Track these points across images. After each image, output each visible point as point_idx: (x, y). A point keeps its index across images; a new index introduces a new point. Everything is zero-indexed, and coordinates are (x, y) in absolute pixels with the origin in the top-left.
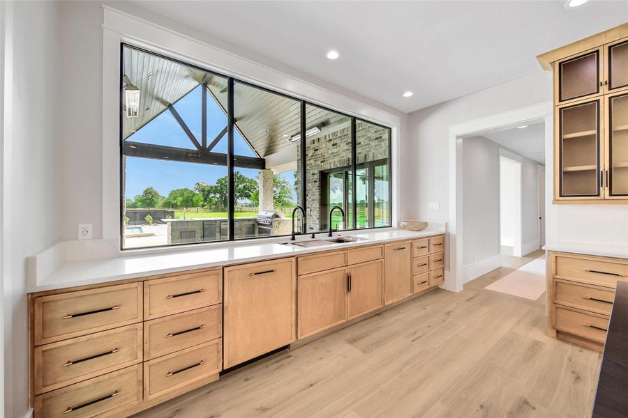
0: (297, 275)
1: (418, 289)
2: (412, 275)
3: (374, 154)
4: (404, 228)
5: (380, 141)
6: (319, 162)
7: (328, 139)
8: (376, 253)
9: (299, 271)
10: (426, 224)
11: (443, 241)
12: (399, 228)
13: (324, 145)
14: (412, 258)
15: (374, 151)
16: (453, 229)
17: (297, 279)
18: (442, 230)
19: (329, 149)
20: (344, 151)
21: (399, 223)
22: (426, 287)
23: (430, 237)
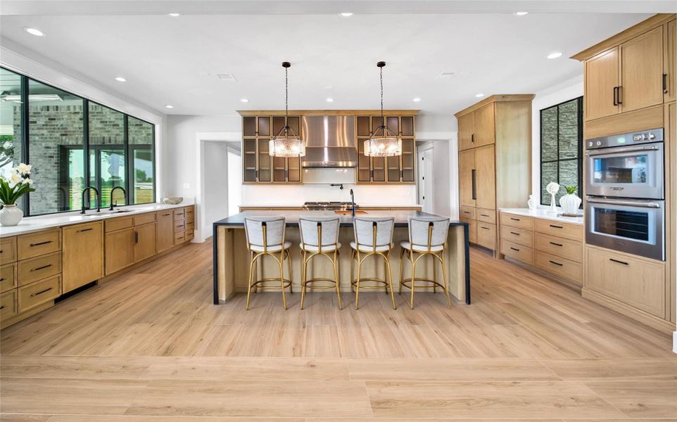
0: (104, 232)
1: (178, 242)
2: (174, 233)
3: (134, 138)
4: (167, 202)
5: (140, 128)
6: (58, 135)
7: (72, 110)
8: (151, 218)
9: (106, 229)
10: (182, 199)
11: (192, 210)
12: (162, 203)
13: (66, 116)
14: (174, 221)
15: (134, 136)
16: (199, 202)
17: (104, 236)
18: (192, 203)
19: (75, 122)
20: (96, 129)
21: (162, 199)
22: (182, 241)
23: (185, 207)
